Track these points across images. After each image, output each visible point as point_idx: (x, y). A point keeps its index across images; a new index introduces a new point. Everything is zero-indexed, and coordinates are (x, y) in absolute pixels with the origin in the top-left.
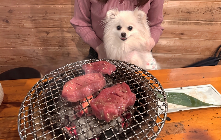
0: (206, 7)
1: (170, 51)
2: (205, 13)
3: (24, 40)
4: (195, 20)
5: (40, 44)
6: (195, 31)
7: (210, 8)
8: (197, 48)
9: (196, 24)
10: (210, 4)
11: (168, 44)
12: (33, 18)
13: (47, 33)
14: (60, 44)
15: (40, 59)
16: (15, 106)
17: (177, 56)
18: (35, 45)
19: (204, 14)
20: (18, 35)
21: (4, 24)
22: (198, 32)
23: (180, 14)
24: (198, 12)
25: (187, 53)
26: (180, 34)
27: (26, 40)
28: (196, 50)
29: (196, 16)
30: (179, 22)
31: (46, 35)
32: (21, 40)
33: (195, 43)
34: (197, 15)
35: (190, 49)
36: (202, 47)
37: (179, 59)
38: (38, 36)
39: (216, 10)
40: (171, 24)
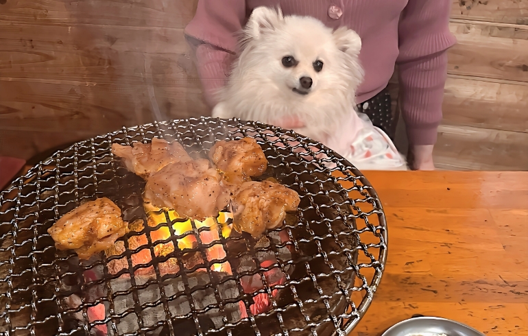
3: (44, 58)
5: (89, 72)
11: (478, 97)
17: (503, 136)
18: (75, 74)
20: (31, 41)
26: (519, 67)
27: (49, 58)
30: (516, 29)
32: (38, 57)
40: (490, 34)
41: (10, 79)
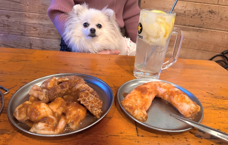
0: (195, 9)
2: (193, 17)
4: (182, 24)
5: (0, 30)
7: (199, 11)
9: (183, 29)
10: (198, 6)
13: (8, 17)
19: (191, 17)
24: (185, 14)
29: (183, 20)
34: (184, 18)
39: (205, 14)
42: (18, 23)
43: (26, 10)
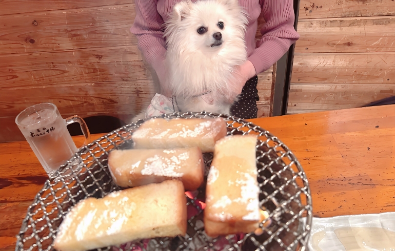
1: (326, 79)
3: (62, 72)
4: (375, 14)
5: (89, 77)
6: (376, 37)
8: (381, 70)
9: (377, 23)
11: (322, 65)
12: (73, 33)
13: (99, 57)
14: (122, 75)
15: (91, 102)
16: (36, 183)
17: (339, 87)
18: (81, 79)
20: (53, 63)
21: (28, 47)
22: (381, 38)
23: (343, 6)
25: (361, 82)
26: (345, 44)
27: (64, 72)
28: (379, 75)
29: (378, 6)
30: (341, 21)
31: (97, 60)
32: (58, 72)
33: (376, 60)
35: (365, 73)
36: (392, 68)
37: (346, 94)
38: (85, 63)
40: (325, 26)
41: (44, 87)
42: (115, 63)
43: (126, 43)
